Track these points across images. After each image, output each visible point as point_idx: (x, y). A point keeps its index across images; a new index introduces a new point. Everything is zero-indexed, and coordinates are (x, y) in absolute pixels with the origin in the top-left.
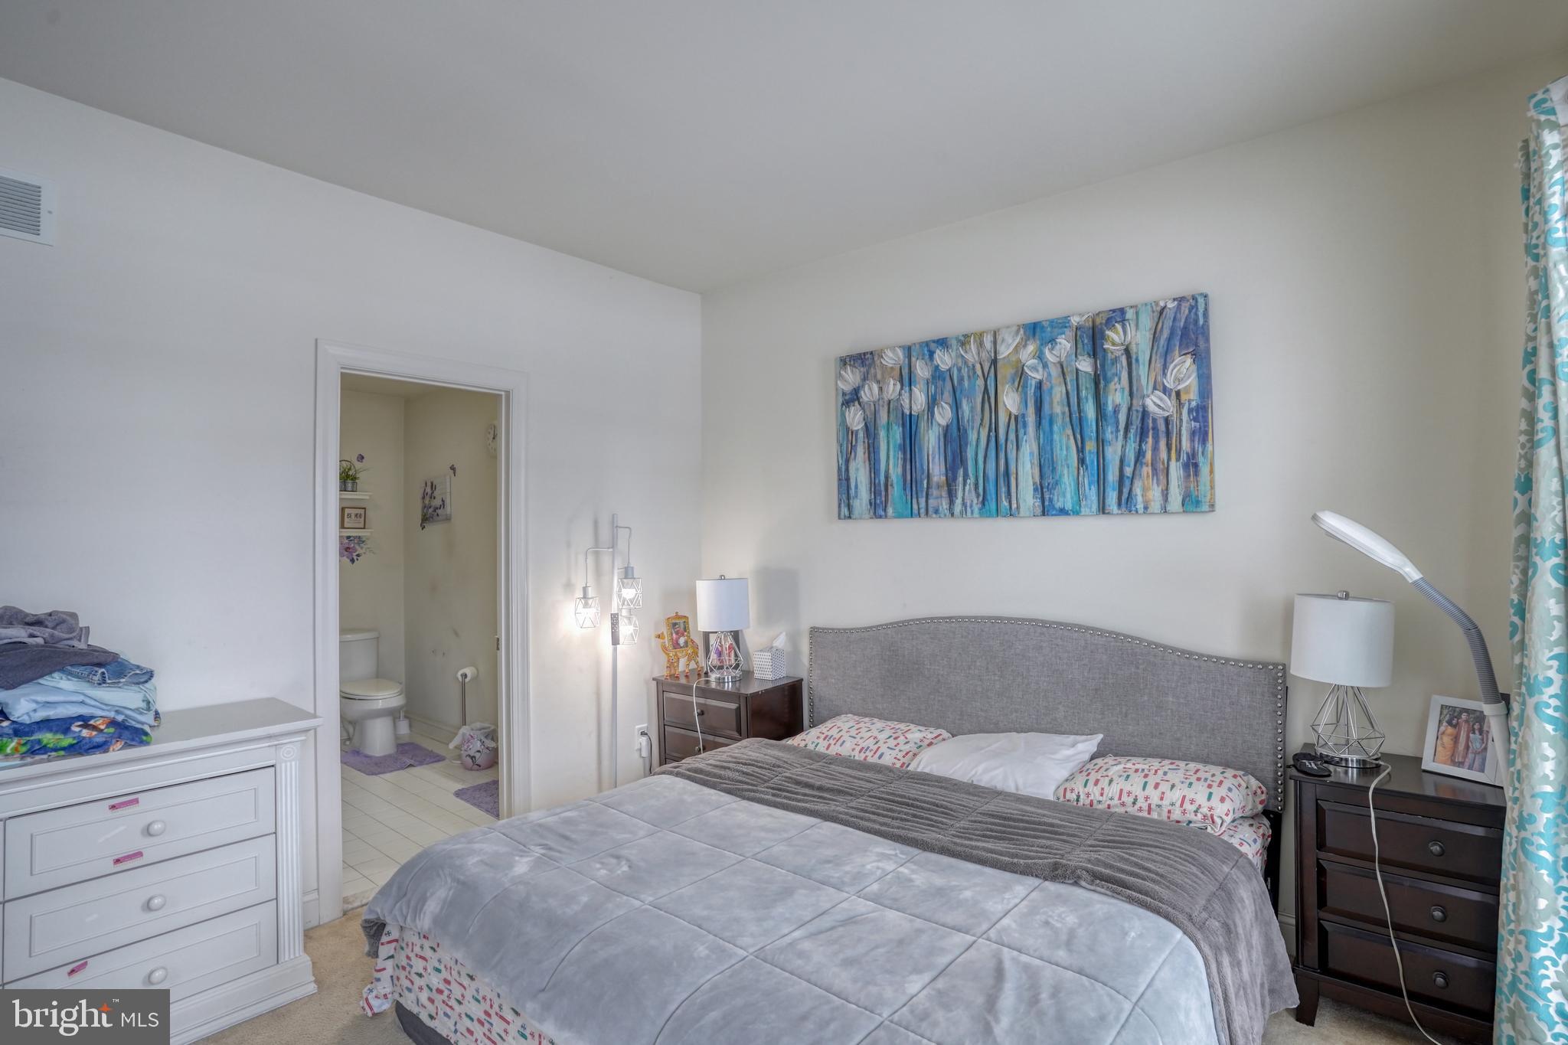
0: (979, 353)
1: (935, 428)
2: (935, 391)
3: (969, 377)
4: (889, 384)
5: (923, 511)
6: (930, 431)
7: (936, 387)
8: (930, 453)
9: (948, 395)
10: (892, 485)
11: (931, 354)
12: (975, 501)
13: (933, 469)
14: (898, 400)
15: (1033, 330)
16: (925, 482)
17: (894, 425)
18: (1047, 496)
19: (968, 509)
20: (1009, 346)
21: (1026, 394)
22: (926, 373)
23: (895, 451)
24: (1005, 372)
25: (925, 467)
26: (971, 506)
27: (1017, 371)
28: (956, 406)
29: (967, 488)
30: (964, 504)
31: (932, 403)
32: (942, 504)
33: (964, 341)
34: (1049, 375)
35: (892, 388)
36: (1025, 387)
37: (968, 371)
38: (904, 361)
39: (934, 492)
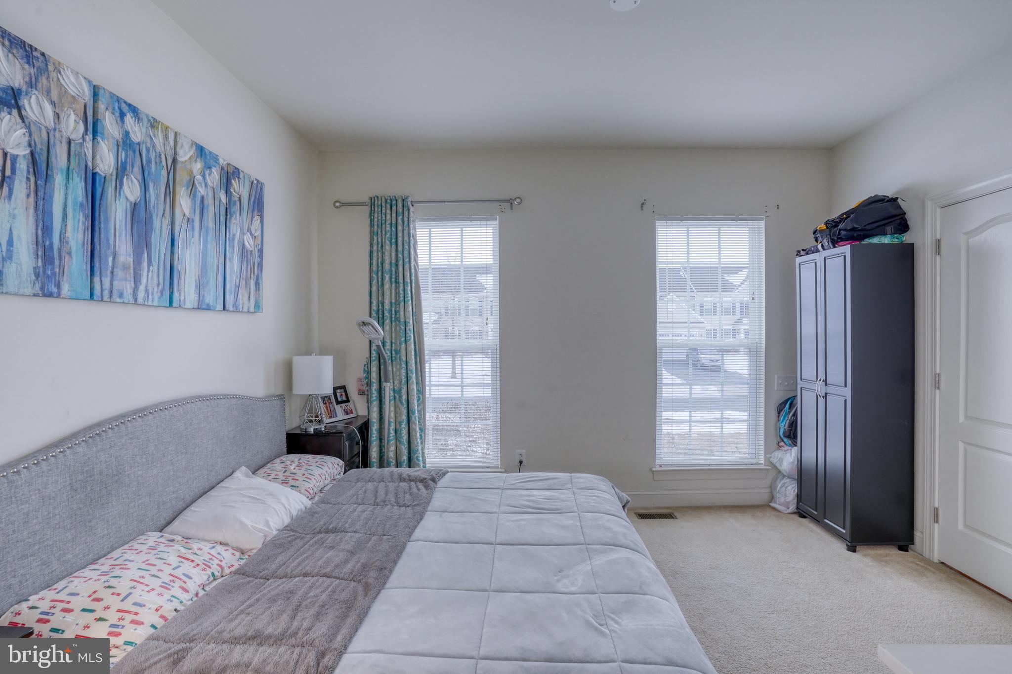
0: (164, 145)
1: (123, 200)
2: (126, 160)
3: (156, 163)
4: (69, 116)
5: (106, 293)
6: (117, 202)
7: (127, 156)
8: (117, 227)
9: (137, 169)
10: (70, 253)
11: (122, 115)
12: (156, 290)
13: (119, 247)
14: (81, 145)
15: (201, 151)
16: (110, 259)
17: (75, 175)
18: (202, 293)
19: (150, 296)
20: (186, 153)
21: (195, 202)
22: (117, 133)
23: (74, 210)
24: (182, 176)
25: (111, 242)
26: (153, 294)
27: (190, 180)
28: (145, 188)
29: (150, 274)
30: (147, 291)
31: (121, 171)
32: (126, 288)
33: (154, 124)
34: (208, 194)
35: (72, 126)
36: (195, 196)
37: (156, 156)
38: (89, 99)
39: (119, 273)
